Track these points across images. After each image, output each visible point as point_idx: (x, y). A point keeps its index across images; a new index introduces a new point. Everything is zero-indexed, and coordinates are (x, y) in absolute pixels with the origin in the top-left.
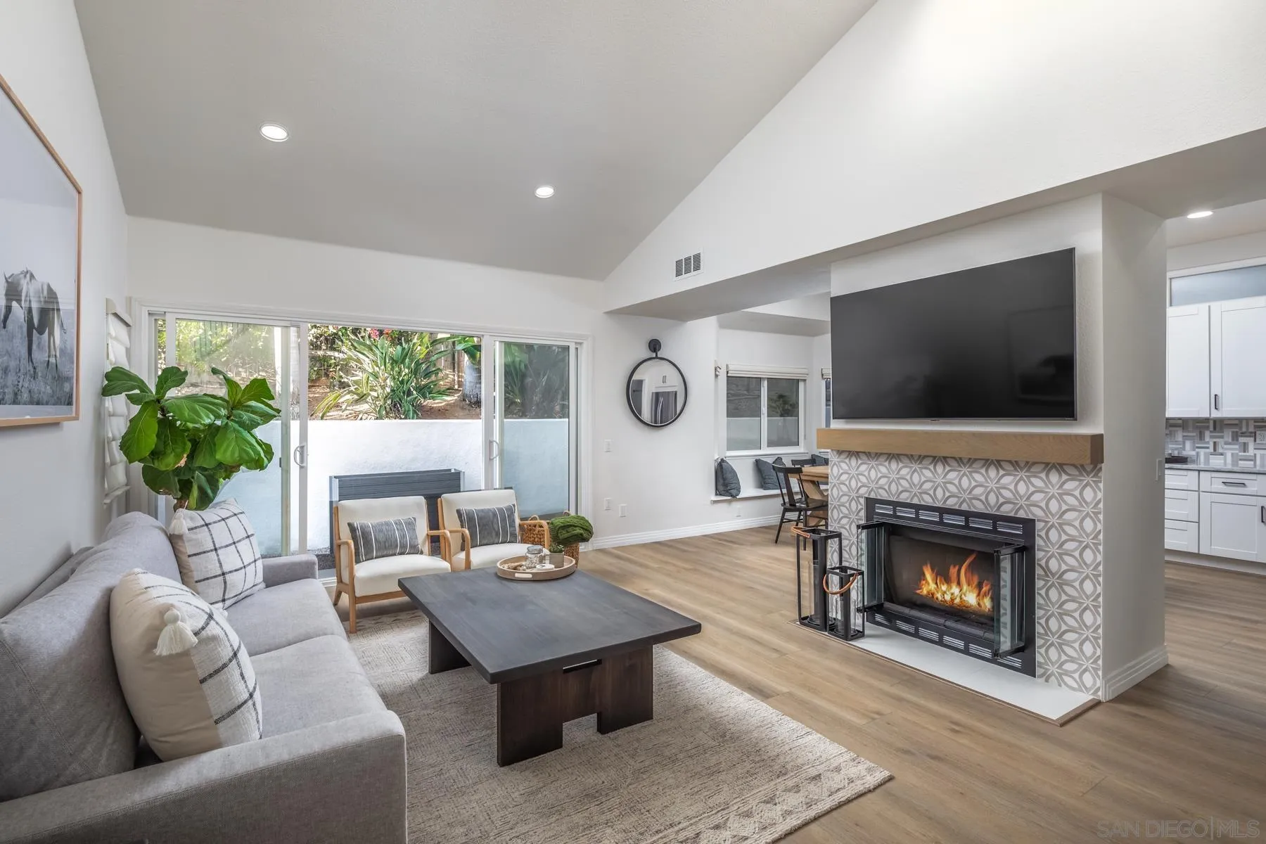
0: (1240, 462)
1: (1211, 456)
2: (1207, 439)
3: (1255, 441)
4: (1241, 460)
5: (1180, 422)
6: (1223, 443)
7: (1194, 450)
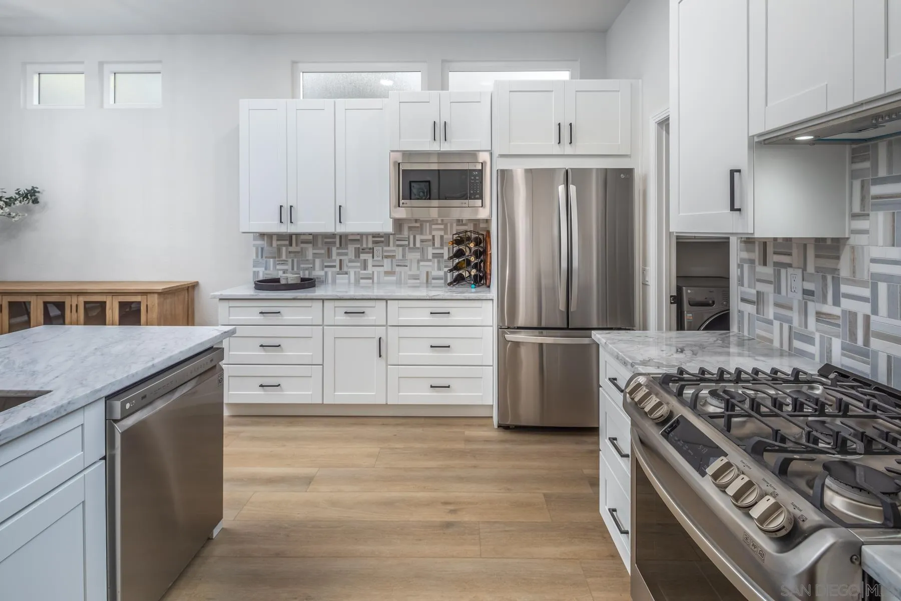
0: (362, 281)
1: (337, 276)
2: (334, 256)
3: (373, 258)
4: (362, 278)
5: (311, 237)
6: (347, 261)
7: (323, 270)
